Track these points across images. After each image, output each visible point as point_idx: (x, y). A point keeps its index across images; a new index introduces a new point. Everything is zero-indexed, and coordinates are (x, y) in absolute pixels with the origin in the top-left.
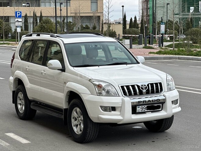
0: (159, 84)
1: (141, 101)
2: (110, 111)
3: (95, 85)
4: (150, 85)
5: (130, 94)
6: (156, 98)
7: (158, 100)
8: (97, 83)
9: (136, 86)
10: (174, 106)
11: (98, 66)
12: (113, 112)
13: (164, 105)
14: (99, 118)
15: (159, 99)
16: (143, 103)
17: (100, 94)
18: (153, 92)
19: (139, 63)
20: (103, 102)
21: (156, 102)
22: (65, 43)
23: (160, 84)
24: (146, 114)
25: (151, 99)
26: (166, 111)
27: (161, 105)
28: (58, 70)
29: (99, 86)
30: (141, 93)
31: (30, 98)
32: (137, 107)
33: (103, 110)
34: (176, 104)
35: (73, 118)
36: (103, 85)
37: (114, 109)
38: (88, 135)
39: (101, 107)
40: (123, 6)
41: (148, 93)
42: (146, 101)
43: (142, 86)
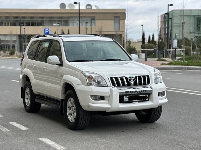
0: (146, 77)
1: (128, 92)
2: (99, 100)
4: (137, 77)
5: (119, 85)
6: (143, 89)
7: (145, 91)
8: (88, 74)
9: (124, 78)
10: (160, 97)
11: (93, 61)
12: (102, 101)
13: (151, 96)
14: (89, 106)
15: (146, 90)
16: (130, 93)
17: (90, 84)
18: (140, 84)
19: (132, 60)
20: (93, 92)
21: (143, 92)
22: (64, 41)
23: (148, 76)
24: (133, 103)
25: (138, 90)
26: (152, 101)
27: (148, 96)
28: (57, 64)
29: (90, 77)
30: (129, 84)
31: (35, 93)
32: (124, 96)
33: (93, 99)
34: (163, 96)
35: (68, 108)
36: (94, 76)
37: (103, 98)
38: (80, 122)
39: (92, 96)
40: (142, 25)
41: (135, 84)
42: (133, 91)
43: (130, 78)
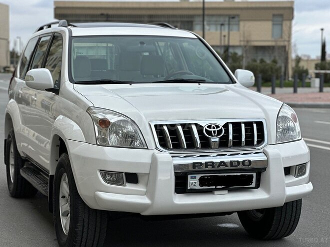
0: (255, 125)
1: (201, 164)
2: (123, 184)
3: (94, 120)
4: (231, 127)
5: (177, 146)
6: (240, 158)
7: (247, 163)
9: (194, 128)
12: (129, 187)
13: (263, 175)
14: (97, 199)
15: (249, 161)
16: (206, 167)
17: (103, 142)
18: (237, 143)
20: (105, 162)
21: (241, 166)
22: (74, 35)
24: (214, 194)
26: (268, 190)
27: (254, 174)
30: (206, 144)
32: (189, 176)
33: (105, 180)
37: (132, 178)
38: (79, 238)
40: (322, 30)
41: (223, 143)
42: (213, 163)
43: (209, 127)
